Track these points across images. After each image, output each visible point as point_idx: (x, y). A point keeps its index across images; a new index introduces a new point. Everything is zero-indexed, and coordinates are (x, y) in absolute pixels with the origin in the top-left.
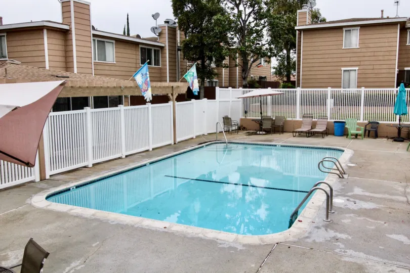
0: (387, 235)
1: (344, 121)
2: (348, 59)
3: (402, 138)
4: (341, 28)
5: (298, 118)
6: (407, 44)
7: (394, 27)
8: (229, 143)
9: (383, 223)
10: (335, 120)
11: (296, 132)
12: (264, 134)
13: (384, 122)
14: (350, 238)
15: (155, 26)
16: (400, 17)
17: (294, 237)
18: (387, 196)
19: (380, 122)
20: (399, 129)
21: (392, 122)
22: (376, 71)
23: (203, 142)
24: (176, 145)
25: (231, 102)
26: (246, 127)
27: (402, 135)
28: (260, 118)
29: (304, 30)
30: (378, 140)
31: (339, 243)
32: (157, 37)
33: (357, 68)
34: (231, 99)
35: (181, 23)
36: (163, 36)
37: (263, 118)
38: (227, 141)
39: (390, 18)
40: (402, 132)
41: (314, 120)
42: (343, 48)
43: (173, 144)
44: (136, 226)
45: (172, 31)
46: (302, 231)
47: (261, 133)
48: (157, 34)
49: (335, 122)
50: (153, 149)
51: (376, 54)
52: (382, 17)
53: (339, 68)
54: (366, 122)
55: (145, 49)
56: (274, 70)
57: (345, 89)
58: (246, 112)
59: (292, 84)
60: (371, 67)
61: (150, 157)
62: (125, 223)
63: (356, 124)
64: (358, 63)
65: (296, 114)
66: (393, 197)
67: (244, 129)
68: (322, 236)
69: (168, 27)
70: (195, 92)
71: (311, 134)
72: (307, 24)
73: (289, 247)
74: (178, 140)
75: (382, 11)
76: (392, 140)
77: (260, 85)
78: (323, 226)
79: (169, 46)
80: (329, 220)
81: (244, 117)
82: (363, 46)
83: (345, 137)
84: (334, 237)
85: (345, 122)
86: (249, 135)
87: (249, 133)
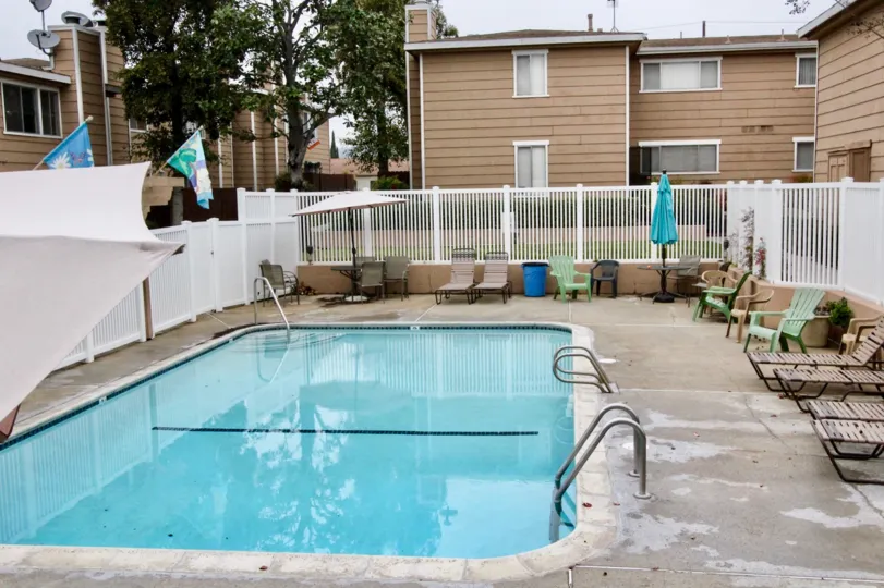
0: (782, 512)
1: (546, 261)
2: (526, 122)
3: (669, 294)
4: (507, 50)
5: (438, 261)
6: (641, 91)
7: (618, 52)
8: (292, 328)
9: (757, 486)
10: (526, 261)
11: (442, 293)
12: (364, 302)
13: (631, 261)
14: (715, 530)
15: (40, 28)
16: (620, 31)
17: (597, 545)
18: (721, 424)
19: (621, 261)
20: (664, 274)
21: (643, 261)
22: (586, 149)
23: (223, 328)
24: (153, 343)
25: (273, 225)
26: (312, 286)
27: (670, 287)
28: (350, 263)
29: (427, 53)
30: (620, 301)
31: (701, 547)
32: (47, 58)
33: (546, 142)
34: (272, 219)
35: (113, 23)
36: (64, 55)
37: (359, 262)
38: (288, 325)
39: (604, 33)
40: (668, 280)
41: (478, 262)
42: (515, 96)
43: (144, 339)
44: (177, 575)
45: (90, 43)
46: (605, 530)
47: (357, 298)
48: (48, 51)
49: (526, 265)
50: (97, 358)
51: (586, 110)
52: (591, 29)
53: (506, 142)
54: (590, 261)
55: (16, 88)
56: (350, 147)
57: (521, 190)
58: (310, 250)
59: (400, 179)
60: (576, 140)
61: (100, 379)
62: (140, 573)
63: (572, 268)
64: (548, 131)
65: (434, 250)
66: (737, 426)
67: (309, 291)
68: (658, 534)
69: (79, 32)
70: (203, 201)
71: (475, 295)
72: (430, 38)
73: (605, 574)
74: (157, 328)
75: (590, 17)
76: (651, 300)
77: (311, 182)
78: (643, 511)
79: (83, 82)
80: (647, 495)
81: (306, 263)
82: (556, 92)
83: (551, 298)
84: (683, 534)
85: (546, 265)
86: (327, 306)
87: (323, 300)
